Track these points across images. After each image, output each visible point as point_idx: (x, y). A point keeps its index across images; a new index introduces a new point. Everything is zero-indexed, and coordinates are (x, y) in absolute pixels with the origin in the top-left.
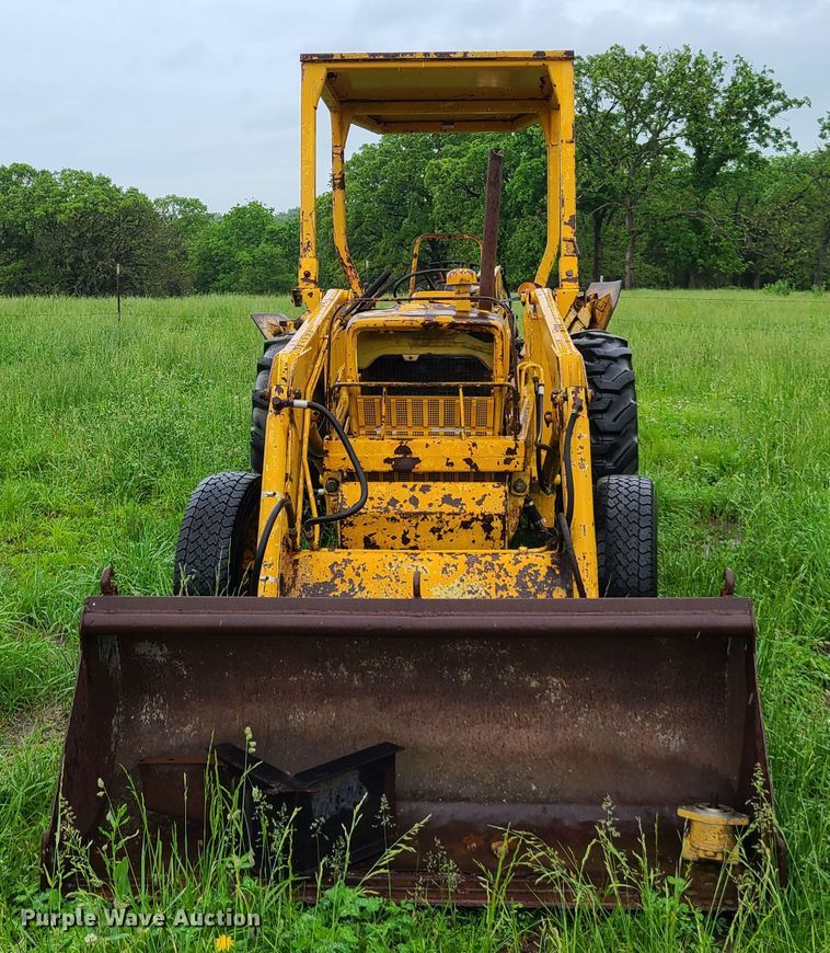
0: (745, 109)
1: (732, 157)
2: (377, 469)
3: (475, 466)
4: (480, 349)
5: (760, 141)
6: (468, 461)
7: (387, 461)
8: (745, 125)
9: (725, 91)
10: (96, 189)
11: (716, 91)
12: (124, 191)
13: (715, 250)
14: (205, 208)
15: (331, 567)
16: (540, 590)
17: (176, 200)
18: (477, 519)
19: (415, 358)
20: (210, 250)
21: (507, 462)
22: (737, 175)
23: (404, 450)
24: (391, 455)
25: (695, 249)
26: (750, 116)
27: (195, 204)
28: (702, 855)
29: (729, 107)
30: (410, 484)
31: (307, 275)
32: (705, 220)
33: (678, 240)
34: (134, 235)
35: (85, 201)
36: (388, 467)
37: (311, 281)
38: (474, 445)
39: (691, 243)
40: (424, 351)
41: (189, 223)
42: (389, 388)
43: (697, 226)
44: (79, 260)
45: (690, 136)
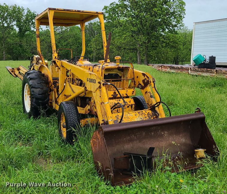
0: (30, 20)
1: (28, 31)
2: (110, 97)
3: (127, 95)
4: (118, 72)
5: (34, 27)
6: (126, 94)
7: (112, 95)
8: (30, 24)
9: (25, 16)
11: (23, 16)
13: (25, 52)
15: (116, 117)
16: (152, 117)
18: (130, 105)
19: (107, 74)
21: (133, 94)
22: (29, 35)
23: (115, 93)
25: (21, 51)
26: (31, 22)
28: (201, 157)
29: (27, 19)
30: (116, 100)
31: (56, 57)
32: (23, 45)
33: (16, 49)
36: (112, 97)
37: (57, 59)
38: (127, 91)
39: (20, 50)
40: (109, 73)
42: (112, 80)
43: (21, 46)
45: (17, 25)
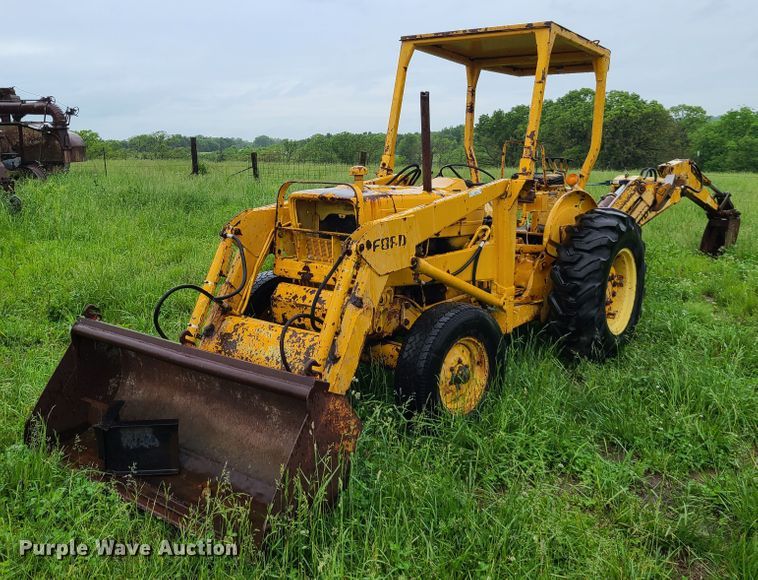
2: (295, 277)
7: (299, 273)
10: (630, 102)
12: (648, 102)
14: (705, 112)
15: (235, 326)
17: (685, 107)
19: (344, 217)
20: (708, 139)
23: (306, 268)
24: (301, 270)
27: (698, 110)
31: (384, 165)
34: (650, 130)
35: (621, 110)
36: (299, 277)
37: (385, 169)
41: (692, 122)
44: (614, 146)
